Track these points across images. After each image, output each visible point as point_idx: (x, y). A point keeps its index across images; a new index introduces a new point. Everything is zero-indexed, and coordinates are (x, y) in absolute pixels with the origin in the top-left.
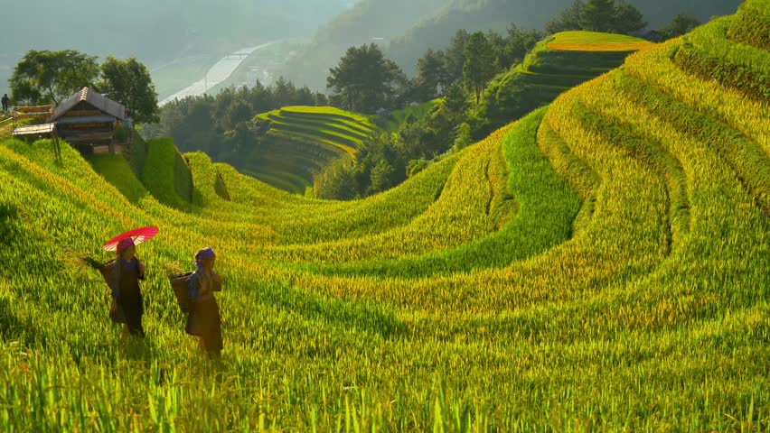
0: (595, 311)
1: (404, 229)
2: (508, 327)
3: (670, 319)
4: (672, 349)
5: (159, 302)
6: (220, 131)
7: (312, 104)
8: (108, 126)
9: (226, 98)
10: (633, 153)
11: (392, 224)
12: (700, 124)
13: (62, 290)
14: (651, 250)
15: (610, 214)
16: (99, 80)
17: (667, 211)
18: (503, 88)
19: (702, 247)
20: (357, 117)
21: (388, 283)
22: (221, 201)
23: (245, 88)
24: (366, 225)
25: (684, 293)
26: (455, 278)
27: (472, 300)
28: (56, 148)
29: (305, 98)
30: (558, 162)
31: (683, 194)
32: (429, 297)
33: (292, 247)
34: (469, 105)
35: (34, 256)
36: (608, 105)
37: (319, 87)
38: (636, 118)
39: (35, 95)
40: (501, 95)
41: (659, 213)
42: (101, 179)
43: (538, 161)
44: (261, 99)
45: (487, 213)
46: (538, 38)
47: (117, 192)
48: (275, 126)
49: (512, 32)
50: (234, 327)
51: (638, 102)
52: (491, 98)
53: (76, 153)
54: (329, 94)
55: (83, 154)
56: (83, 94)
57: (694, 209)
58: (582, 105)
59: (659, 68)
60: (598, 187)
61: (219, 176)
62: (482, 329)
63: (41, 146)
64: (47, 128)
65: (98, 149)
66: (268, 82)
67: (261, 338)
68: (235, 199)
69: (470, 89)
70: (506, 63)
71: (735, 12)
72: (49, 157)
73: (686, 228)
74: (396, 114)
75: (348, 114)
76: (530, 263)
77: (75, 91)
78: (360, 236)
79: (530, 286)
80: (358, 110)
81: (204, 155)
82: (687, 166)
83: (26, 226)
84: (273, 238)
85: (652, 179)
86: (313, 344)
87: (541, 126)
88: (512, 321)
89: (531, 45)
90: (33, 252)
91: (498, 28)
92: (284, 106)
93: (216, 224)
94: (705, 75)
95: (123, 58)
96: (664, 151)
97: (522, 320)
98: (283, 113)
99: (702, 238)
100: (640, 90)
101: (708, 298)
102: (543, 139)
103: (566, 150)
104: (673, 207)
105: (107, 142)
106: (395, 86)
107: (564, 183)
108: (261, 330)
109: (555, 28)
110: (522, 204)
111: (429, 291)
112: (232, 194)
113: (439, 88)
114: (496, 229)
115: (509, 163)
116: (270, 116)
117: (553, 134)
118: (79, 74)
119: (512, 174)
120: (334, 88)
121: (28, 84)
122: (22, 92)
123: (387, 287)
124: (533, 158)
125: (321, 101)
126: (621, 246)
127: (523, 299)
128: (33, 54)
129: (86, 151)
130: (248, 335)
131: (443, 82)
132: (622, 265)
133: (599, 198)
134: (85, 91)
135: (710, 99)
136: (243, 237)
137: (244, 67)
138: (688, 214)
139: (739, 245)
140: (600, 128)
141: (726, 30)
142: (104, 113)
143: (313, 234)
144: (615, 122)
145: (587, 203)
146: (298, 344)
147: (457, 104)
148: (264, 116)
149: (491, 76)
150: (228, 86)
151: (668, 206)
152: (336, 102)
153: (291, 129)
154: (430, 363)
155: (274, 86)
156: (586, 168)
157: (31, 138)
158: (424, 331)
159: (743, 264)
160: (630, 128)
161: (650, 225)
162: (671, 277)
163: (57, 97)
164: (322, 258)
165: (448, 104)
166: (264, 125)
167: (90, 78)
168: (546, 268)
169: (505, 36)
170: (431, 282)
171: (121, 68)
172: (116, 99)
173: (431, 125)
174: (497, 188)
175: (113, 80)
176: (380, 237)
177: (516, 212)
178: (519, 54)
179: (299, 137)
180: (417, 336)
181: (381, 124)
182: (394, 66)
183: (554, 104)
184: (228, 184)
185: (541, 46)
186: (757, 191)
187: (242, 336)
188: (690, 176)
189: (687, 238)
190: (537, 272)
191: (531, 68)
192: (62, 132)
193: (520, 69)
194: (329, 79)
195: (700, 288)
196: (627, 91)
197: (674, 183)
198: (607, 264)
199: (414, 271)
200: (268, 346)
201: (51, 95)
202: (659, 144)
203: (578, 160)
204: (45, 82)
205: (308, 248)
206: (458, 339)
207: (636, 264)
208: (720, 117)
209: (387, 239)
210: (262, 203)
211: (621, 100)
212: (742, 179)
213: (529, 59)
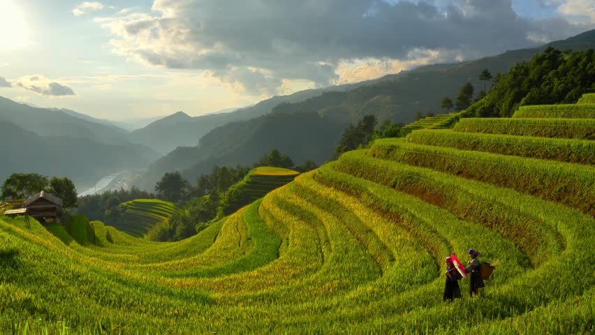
0: (299, 289)
1: (202, 255)
2: (262, 299)
3: (331, 290)
4: (338, 304)
5: (96, 295)
6: (103, 211)
7: (148, 198)
8: (54, 209)
9: (107, 196)
10: (302, 218)
11: (195, 253)
12: (329, 206)
13: (49, 291)
14: (315, 260)
15: (296, 245)
16: (49, 187)
17: (320, 243)
18: (236, 191)
19: (338, 258)
20: (169, 204)
21: (201, 280)
22: (110, 244)
23: (116, 191)
24: (183, 253)
25: (335, 279)
26: (232, 276)
27: (241, 286)
28: (27, 220)
29: (144, 195)
30: (269, 223)
31: (326, 235)
32: (221, 286)
33: (150, 265)
34: (220, 199)
35: (31, 275)
36: (289, 198)
37: (151, 190)
38: (302, 203)
39: (14, 195)
40: (234, 194)
41: (316, 244)
42: (51, 235)
43: (260, 222)
44: (123, 196)
45: (239, 246)
46: (249, 169)
47: (60, 241)
48: (129, 208)
49: (238, 167)
50: (136, 306)
51: (301, 196)
52: (230, 195)
53: (37, 222)
54: (156, 193)
55: (41, 223)
56: (41, 194)
57: (332, 242)
58: (277, 198)
59: (309, 183)
60: (289, 233)
61: (108, 232)
62: (250, 300)
63: (18, 219)
64: (23, 210)
65: (48, 220)
66: (127, 188)
67: (150, 310)
68: (116, 243)
69: (220, 191)
70: (236, 180)
71: (337, 159)
72: (23, 224)
73: (330, 250)
74: (187, 202)
75: (164, 202)
76: (265, 268)
77: (36, 193)
78: (181, 259)
79: (266, 279)
80: (169, 201)
81: (100, 222)
82: (326, 224)
83: (25, 260)
84: (139, 261)
85: (311, 230)
86: (176, 312)
87: (260, 207)
88: (263, 295)
89: (247, 172)
90: (31, 273)
91: (232, 165)
92: (135, 199)
93: (109, 255)
94: (329, 185)
95: (61, 177)
96: (316, 217)
97: (268, 295)
98: (134, 202)
99: (338, 254)
100: (302, 192)
101: (345, 281)
102: (261, 213)
103: (272, 218)
104: (322, 241)
105: (53, 217)
106: (186, 190)
107: (273, 232)
108: (149, 306)
109: (256, 166)
110: (255, 243)
111: (222, 283)
112: (114, 241)
113: (206, 191)
114: (244, 253)
115: (247, 224)
116: (128, 204)
117: (267, 211)
118: (38, 184)
119: (249, 229)
120: (158, 191)
121: (11, 189)
122: (8, 193)
123: (201, 282)
124: (258, 221)
125: (152, 197)
126: (303, 259)
127: (264, 285)
128: (15, 175)
129: (42, 221)
130: (144, 309)
131: (208, 188)
132: (304, 268)
133: (290, 238)
134: (42, 192)
135: (332, 195)
136: (124, 262)
137: (114, 182)
138: (330, 244)
139: (353, 257)
140: (286, 208)
141: (334, 167)
142: (52, 203)
143: (158, 258)
144: (293, 205)
145: (285, 241)
146: (169, 312)
147: (215, 198)
148: (125, 204)
149: (229, 186)
150: (108, 190)
151: (320, 241)
152: (159, 197)
153: (137, 209)
154: (233, 318)
155: (130, 190)
156: (282, 225)
157: (13, 215)
158: (224, 302)
159: (356, 265)
160: (300, 208)
161: (314, 250)
162: (328, 272)
163: (26, 196)
164: (165, 270)
165: (211, 197)
166: (125, 208)
167: (43, 186)
168: (272, 270)
169: (235, 168)
170: (221, 279)
171: (60, 182)
172: (57, 196)
173: (203, 207)
174: (243, 235)
175: (55, 188)
176: (191, 259)
177: (253, 245)
178: (242, 176)
179: (142, 213)
180: (221, 305)
181: (180, 207)
182: (186, 181)
183: (265, 198)
184: (112, 236)
185: (251, 173)
186: (356, 234)
187: (140, 310)
188: (328, 228)
189: (332, 254)
190: (269, 272)
191: (247, 182)
192: (30, 212)
193: (242, 182)
194: (156, 187)
195: (341, 276)
196: (296, 192)
197: (321, 231)
198: (298, 267)
199: (212, 274)
200: (154, 314)
201: (23, 194)
202: (313, 214)
203: (279, 222)
204: (20, 189)
205: (158, 265)
206: (240, 305)
207: (310, 267)
208: (337, 203)
209: (195, 260)
210: (129, 244)
211: (295, 196)
212: (349, 229)
213: (246, 178)
